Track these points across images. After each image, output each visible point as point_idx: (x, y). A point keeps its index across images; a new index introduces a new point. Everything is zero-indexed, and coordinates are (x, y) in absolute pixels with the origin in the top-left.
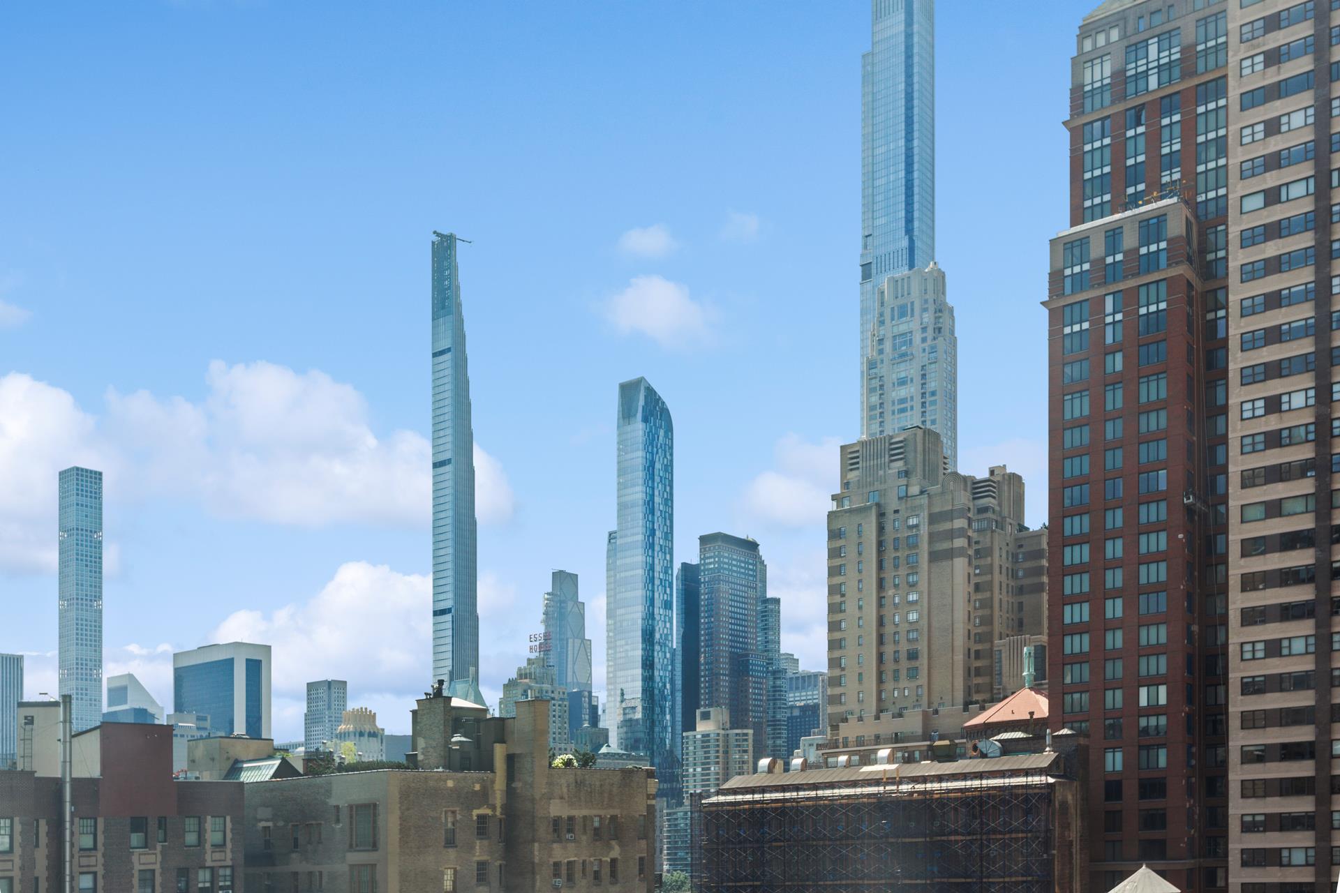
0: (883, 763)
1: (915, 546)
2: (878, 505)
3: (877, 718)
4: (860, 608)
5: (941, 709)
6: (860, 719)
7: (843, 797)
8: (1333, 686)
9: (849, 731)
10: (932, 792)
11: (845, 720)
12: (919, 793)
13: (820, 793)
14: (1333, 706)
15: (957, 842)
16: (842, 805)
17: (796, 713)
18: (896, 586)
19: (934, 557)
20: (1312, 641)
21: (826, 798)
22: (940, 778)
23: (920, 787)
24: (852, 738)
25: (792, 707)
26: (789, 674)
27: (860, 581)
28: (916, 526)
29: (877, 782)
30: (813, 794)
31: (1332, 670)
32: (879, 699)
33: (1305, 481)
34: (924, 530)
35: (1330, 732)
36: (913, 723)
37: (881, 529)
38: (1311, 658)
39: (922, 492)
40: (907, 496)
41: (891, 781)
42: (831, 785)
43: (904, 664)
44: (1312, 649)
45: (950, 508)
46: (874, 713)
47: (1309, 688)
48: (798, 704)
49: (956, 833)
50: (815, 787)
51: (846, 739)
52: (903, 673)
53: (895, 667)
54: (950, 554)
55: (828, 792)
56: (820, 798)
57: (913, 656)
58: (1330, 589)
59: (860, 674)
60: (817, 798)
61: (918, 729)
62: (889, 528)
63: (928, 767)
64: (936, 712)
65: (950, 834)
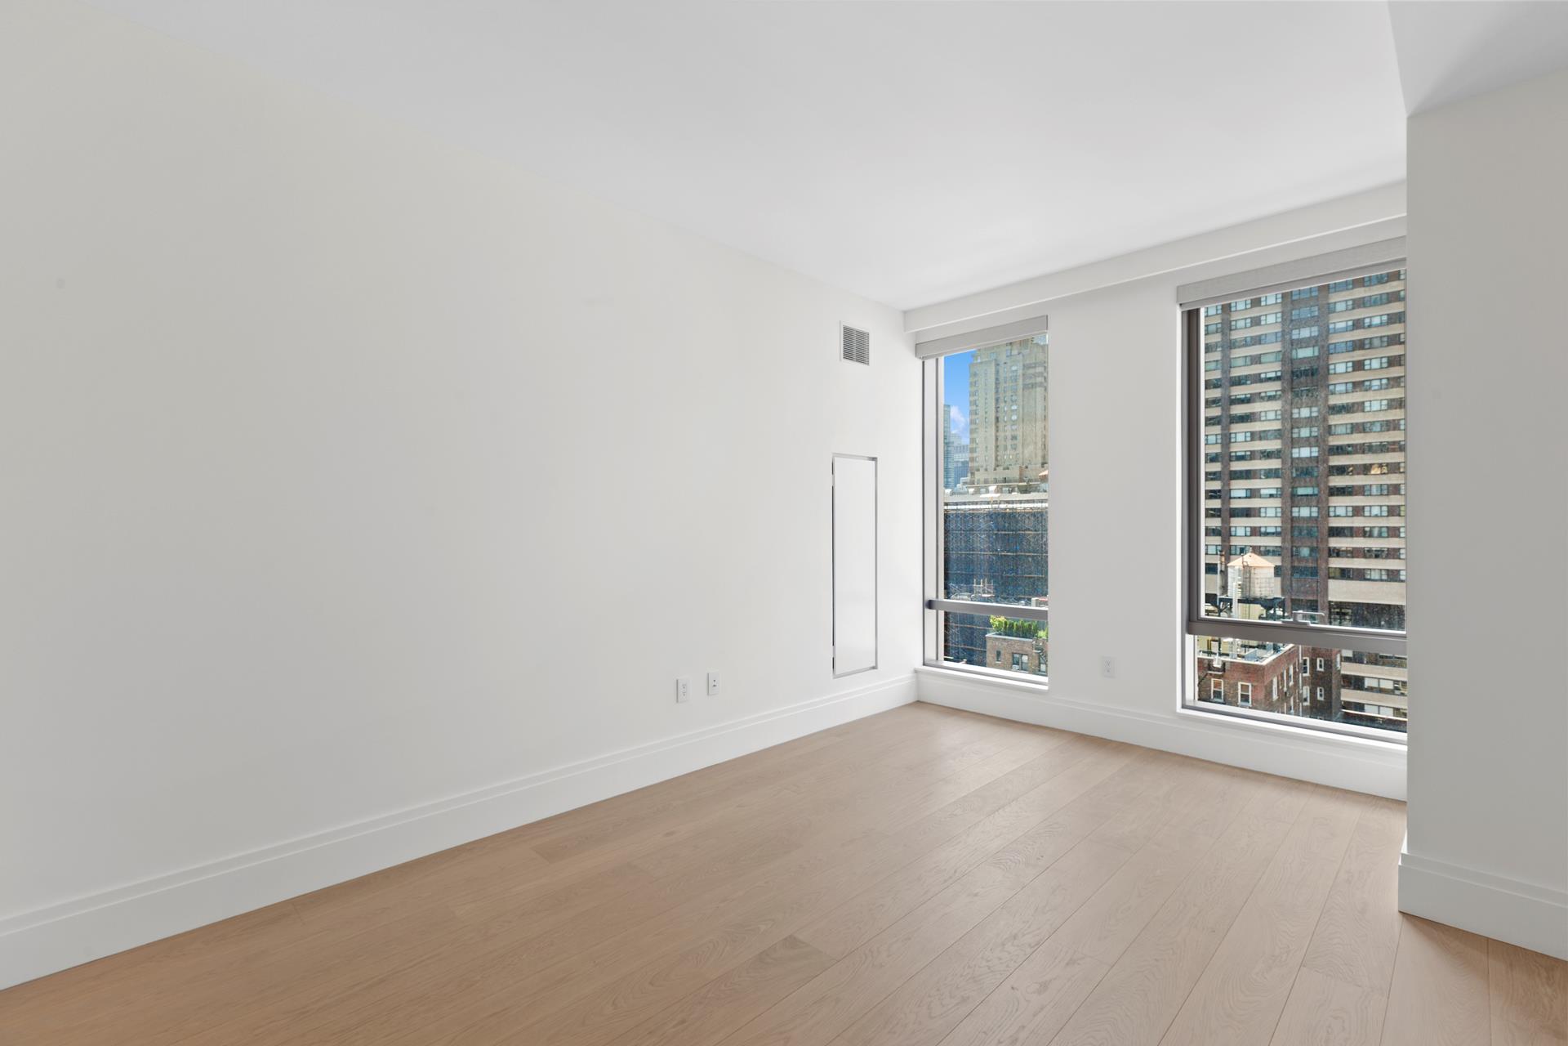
0: (992, 494)
1: (1016, 380)
2: (996, 360)
3: (995, 469)
4: (986, 413)
5: (1029, 466)
6: (986, 470)
7: (970, 510)
8: (1231, 461)
9: (980, 476)
10: (1016, 509)
11: (978, 470)
12: (1010, 509)
13: (959, 507)
14: (1231, 471)
15: (1029, 534)
16: (970, 514)
17: (960, 465)
18: (1005, 402)
19: (1025, 387)
20: (1219, 437)
21: (962, 510)
22: (1021, 502)
23: (1010, 506)
24: (982, 480)
25: (958, 462)
26: (955, 444)
27: (986, 399)
28: (1016, 371)
29: (988, 503)
30: (955, 507)
31: (1231, 452)
32: (996, 459)
33: (1216, 353)
34: (1020, 372)
35: (1229, 485)
36: (1014, 473)
37: (997, 372)
38: (1219, 446)
39: (1019, 354)
40: (1011, 355)
41: (995, 502)
42: (965, 504)
43: (1009, 443)
44: (1219, 441)
45: (1034, 361)
46: (993, 467)
47: (1218, 461)
48: (961, 460)
49: (1029, 530)
50: (957, 504)
51: (979, 480)
52: (1009, 447)
53: (1005, 443)
54: (1034, 386)
55: (963, 507)
56: (959, 510)
57: (1014, 438)
58: (1229, 409)
59: (986, 447)
60: (957, 510)
61: (1017, 477)
62: (1001, 371)
63: (1016, 496)
64: (1027, 467)
65: (1026, 530)
